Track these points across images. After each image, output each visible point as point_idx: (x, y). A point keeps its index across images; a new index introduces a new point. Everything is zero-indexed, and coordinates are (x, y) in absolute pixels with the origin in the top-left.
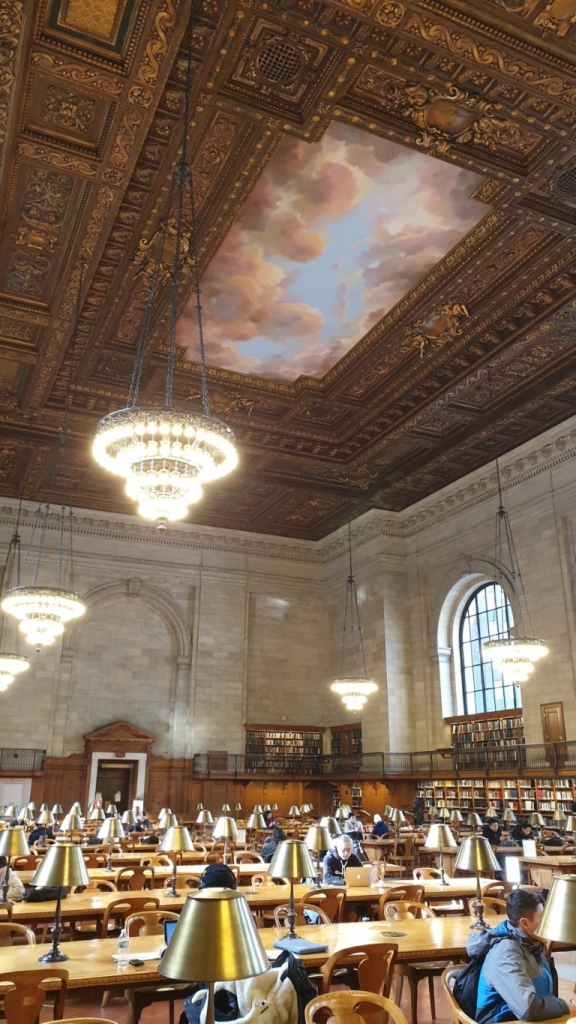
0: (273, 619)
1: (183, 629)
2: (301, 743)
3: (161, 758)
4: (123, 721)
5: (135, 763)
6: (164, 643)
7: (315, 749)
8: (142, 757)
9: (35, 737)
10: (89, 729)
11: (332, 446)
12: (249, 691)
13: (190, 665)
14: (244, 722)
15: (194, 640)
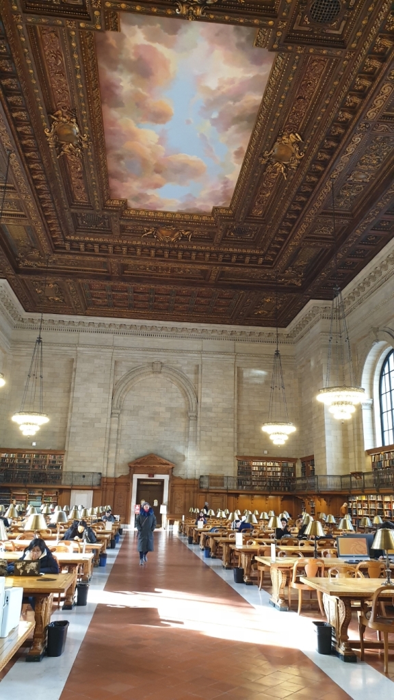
0: (256, 384)
1: (191, 392)
2: (279, 469)
3: (180, 478)
4: (152, 454)
5: (162, 481)
6: (180, 403)
7: (290, 474)
8: (166, 478)
9: (95, 465)
10: (131, 459)
11: (258, 256)
12: (239, 433)
13: (196, 417)
14: (236, 454)
15: (199, 401)
